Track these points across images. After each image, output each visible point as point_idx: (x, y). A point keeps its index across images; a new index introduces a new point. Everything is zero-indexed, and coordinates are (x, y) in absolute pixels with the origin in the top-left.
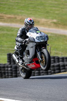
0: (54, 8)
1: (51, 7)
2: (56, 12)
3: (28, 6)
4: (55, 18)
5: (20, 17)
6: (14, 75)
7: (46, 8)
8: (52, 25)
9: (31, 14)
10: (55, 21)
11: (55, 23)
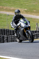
0: (25, 2)
1: (24, 1)
2: (27, 5)
3: (10, 1)
4: (26, 8)
5: (6, 8)
6: (2, 41)
7: (21, 2)
8: (24, 12)
9: (12, 6)
10: (26, 9)
11: (26, 11)
